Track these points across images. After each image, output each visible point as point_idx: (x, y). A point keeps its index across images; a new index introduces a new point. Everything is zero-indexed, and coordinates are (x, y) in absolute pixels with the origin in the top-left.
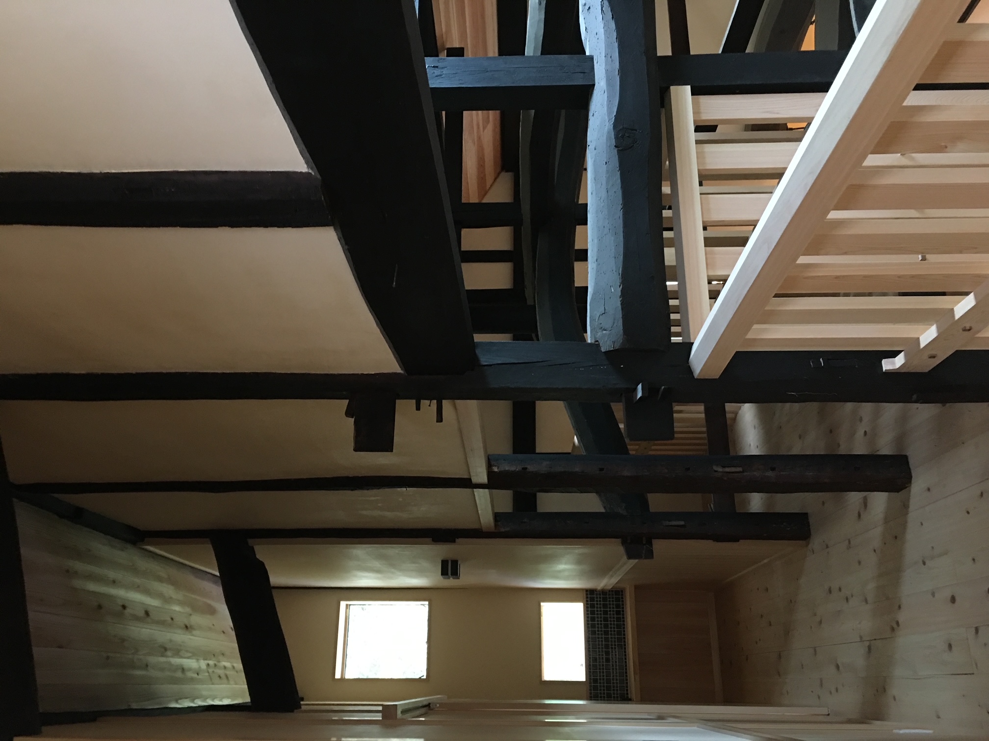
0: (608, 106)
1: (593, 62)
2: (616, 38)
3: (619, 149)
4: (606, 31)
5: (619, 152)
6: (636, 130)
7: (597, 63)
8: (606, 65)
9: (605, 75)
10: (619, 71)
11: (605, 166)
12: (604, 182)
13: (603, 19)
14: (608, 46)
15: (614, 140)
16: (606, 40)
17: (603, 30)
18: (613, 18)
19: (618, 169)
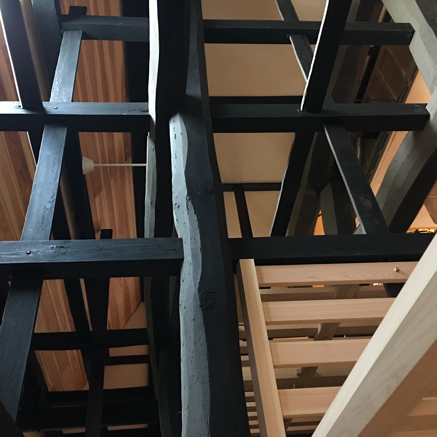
0: (194, 275)
1: (183, 243)
2: (198, 226)
3: (203, 308)
4: (190, 222)
5: (203, 310)
6: (216, 293)
7: (185, 243)
8: (191, 245)
9: (191, 252)
10: (201, 249)
11: (193, 322)
12: (192, 336)
13: (188, 213)
14: (192, 231)
15: (199, 301)
16: (190, 228)
17: (188, 221)
18: (195, 213)
19: (203, 324)
